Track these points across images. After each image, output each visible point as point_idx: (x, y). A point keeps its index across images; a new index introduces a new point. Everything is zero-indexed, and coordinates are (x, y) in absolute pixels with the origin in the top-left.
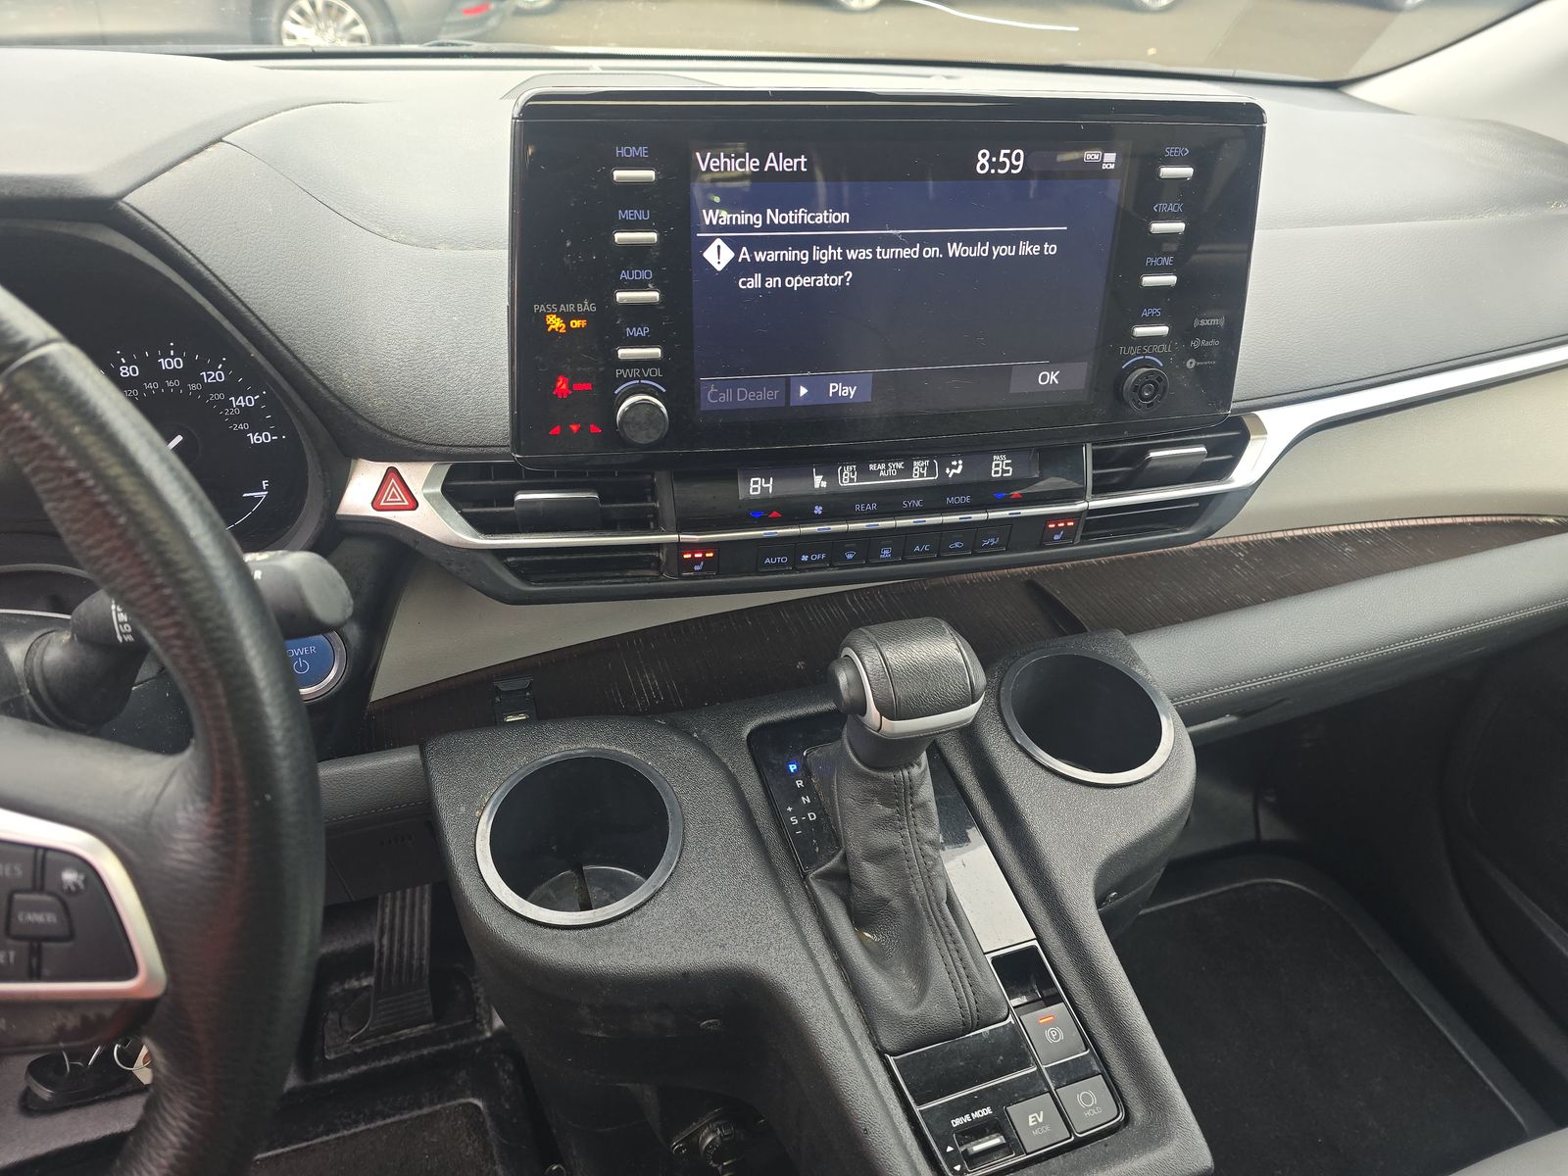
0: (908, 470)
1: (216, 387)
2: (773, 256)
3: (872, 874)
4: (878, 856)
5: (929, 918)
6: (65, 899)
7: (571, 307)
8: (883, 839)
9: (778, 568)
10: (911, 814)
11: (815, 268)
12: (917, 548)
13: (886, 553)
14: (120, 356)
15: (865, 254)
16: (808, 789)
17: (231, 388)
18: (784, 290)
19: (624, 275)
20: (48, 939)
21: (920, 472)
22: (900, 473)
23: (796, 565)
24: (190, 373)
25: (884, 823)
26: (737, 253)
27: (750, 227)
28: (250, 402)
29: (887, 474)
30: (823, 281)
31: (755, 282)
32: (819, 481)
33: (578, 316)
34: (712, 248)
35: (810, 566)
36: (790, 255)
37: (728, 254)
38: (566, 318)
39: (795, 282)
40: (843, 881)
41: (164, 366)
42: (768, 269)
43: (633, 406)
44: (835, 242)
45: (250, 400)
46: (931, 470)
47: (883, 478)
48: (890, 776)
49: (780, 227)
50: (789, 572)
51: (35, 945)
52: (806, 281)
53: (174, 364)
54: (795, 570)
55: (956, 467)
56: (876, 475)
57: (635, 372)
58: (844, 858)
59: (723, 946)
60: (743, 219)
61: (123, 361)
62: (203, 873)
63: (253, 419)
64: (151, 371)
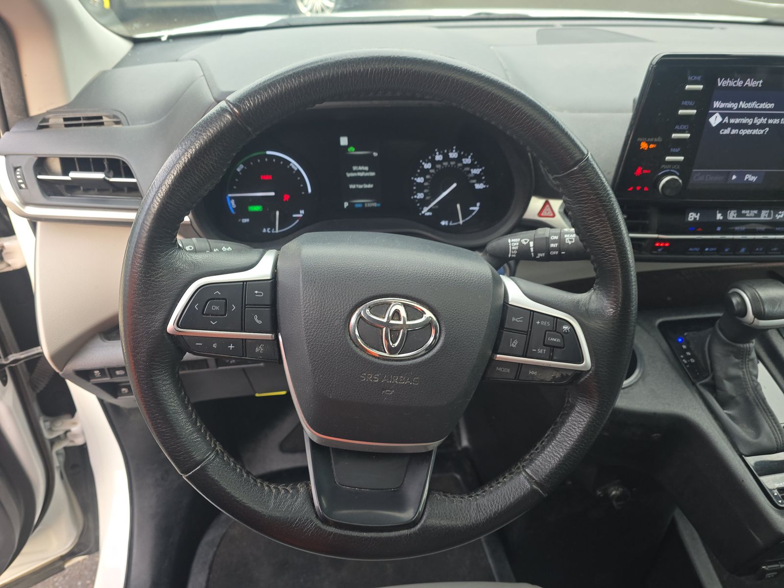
0: (759, 215)
1: (467, 165)
2: (737, 121)
3: (728, 386)
4: (731, 379)
5: (758, 406)
6: (563, 335)
7: (652, 140)
8: (733, 371)
9: (694, 253)
10: (747, 363)
11: (754, 126)
12: (757, 249)
13: (743, 250)
14: (437, 151)
15: (776, 121)
16: (688, 349)
17: (472, 166)
18: (738, 135)
19: (677, 127)
20: (557, 347)
21: (764, 215)
22: (756, 216)
23: (702, 252)
24: (459, 160)
25: (736, 365)
26: (723, 119)
27: (731, 109)
29: (750, 215)
30: (756, 132)
31: (727, 131)
32: (719, 217)
33: (653, 143)
34: (714, 117)
35: (709, 253)
36: (744, 121)
37: (719, 119)
38: (649, 143)
39: (743, 132)
40: (714, 388)
41: (451, 156)
42: (734, 126)
43: (667, 182)
44: (765, 116)
45: (478, 171)
46: (769, 215)
47: (748, 217)
48: (741, 345)
49: (744, 109)
50: (698, 255)
51: (552, 348)
52: (748, 132)
53: (454, 155)
54: (701, 254)
55: (781, 214)
56: (744, 215)
57: (669, 166)
58: (713, 378)
59: (669, 405)
60: (729, 105)
61: (437, 154)
62: (609, 331)
63: (478, 178)
64: (446, 158)
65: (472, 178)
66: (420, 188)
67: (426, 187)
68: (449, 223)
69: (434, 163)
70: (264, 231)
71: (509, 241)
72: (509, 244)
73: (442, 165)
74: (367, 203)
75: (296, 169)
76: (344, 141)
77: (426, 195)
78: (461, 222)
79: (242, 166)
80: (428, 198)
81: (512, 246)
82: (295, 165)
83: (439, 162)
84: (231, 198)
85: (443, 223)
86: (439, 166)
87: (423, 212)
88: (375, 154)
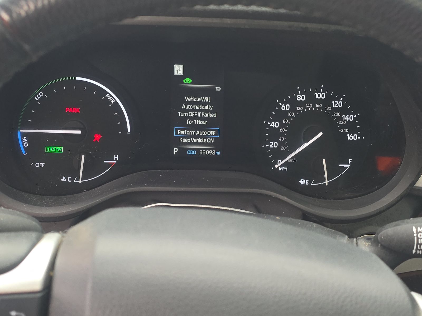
1: (337, 109)
14: (299, 90)
17: (344, 111)
24: (327, 102)
28: (351, 119)
41: (317, 97)
45: (351, 117)
53: (321, 96)
61: (299, 92)
63: (351, 127)
64: (311, 99)
65: (343, 127)
66: (275, 135)
67: (282, 134)
68: (310, 182)
69: (294, 103)
70: (64, 179)
71: (414, 230)
72: (413, 233)
73: (305, 107)
74: (203, 149)
75: (113, 101)
76: (179, 70)
77: (281, 144)
78: (327, 182)
79: (41, 94)
80: (283, 148)
81: (418, 238)
82: (112, 96)
83: (301, 103)
84: (23, 135)
85: (302, 182)
86: (300, 108)
87: (276, 166)
88: (218, 89)
